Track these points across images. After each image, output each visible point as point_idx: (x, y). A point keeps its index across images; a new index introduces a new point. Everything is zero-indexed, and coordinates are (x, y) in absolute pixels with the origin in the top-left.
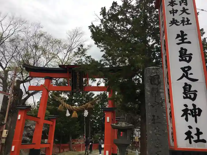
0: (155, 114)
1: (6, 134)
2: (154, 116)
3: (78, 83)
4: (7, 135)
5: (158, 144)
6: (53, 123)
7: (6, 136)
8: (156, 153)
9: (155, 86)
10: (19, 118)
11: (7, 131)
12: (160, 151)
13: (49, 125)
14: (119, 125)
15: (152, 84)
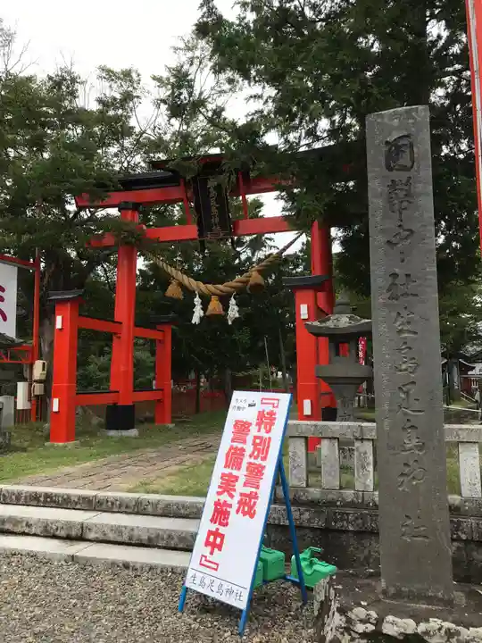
0: (397, 271)
1: (43, 370)
2: (395, 275)
3: (214, 210)
4: (45, 372)
5: (404, 363)
6: (164, 336)
7: (43, 377)
8: (400, 388)
9: (403, 176)
10: (59, 325)
11: (44, 363)
12: (413, 383)
13: (153, 341)
14: (330, 324)
15: (389, 168)
